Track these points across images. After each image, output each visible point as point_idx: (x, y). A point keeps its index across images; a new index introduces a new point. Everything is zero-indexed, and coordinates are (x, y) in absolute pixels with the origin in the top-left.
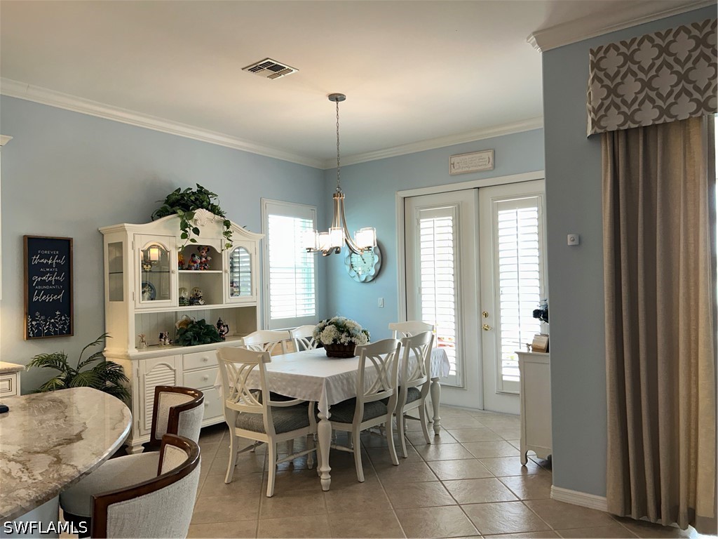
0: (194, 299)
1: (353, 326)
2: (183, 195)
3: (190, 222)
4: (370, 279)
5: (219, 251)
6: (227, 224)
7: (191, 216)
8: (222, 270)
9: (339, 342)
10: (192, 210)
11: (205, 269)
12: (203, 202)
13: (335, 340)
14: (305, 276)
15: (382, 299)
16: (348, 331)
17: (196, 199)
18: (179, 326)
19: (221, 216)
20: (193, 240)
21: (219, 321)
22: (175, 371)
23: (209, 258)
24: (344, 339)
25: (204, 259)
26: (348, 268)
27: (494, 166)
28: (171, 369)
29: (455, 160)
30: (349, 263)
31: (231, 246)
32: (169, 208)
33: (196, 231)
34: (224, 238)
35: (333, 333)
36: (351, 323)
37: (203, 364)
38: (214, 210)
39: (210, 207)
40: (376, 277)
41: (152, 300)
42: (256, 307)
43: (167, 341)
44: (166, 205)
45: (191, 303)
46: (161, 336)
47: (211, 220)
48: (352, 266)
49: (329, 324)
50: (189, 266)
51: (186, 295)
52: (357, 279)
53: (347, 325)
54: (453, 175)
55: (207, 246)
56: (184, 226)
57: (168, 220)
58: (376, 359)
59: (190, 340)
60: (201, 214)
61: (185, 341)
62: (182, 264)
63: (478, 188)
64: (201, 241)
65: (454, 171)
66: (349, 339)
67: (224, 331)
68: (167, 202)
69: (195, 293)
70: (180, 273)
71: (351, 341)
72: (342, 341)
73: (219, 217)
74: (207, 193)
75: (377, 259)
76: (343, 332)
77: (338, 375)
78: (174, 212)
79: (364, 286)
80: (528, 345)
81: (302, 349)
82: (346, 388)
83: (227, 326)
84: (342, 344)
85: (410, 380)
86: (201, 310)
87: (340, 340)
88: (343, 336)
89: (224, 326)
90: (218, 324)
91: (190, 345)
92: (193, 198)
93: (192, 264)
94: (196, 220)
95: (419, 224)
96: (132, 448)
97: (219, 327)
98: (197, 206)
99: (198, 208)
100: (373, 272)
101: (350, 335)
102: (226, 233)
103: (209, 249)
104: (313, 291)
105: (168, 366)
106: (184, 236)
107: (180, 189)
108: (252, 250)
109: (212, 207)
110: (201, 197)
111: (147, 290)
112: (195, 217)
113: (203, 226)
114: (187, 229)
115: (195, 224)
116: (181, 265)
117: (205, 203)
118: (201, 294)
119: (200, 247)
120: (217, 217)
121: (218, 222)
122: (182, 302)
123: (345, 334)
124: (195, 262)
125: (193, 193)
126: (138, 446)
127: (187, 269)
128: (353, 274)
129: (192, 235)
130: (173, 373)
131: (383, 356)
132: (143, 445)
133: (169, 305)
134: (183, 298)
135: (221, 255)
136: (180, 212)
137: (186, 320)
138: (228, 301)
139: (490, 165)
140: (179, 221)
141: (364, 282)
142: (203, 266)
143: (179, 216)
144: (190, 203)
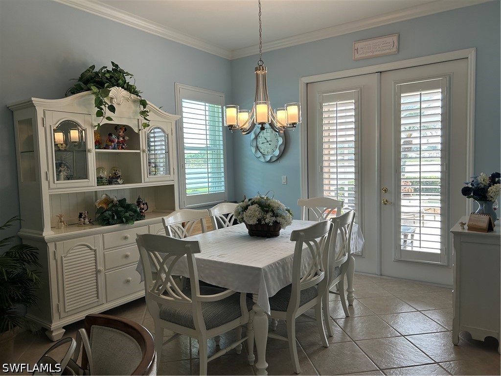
0: (113, 178)
1: (277, 205)
2: (97, 73)
3: (106, 100)
4: (274, 159)
5: (136, 131)
6: (143, 103)
7: (106, 94)
8: (139, 149)
9: (263, 222)
10: (107, 87)
11: (122, 148)
12: (118, 80)
13: (259, 221)
14: (215, 156)
15: (285, 177)
16: (273, 211)
17: (111, 77)
18: (99, 204)
19: (137, 95)
20: (109, 119)
21: (139, 199)
22: (95, 251)
23: (127, 138)
24: (269, 219)
25: (121, 139)
26: (253, 150)
27: (398, 51)
28: (91, 249)
29: (359, 45)
30: (255, 144)
31: (149, 125)
32: (83, 85)
33: (112, 109)
34: (141, 118)
35: (257, 213)
36: (275, 203)
37: (124, 242)
38: (130, 89)
39: (125, 86)
40: (280, 157)
41: (68, 179)
42: (174, 185)
43: (87, 220)
44: (79, 82)
45: (110, 182)
46: (80, 216)
47: (128, 100)
48: (257, 148)
49: (252, 204)
50: (107, 145)
51: (105, 174)
52: (262, 160)
53: (271, 204)
54: (356, 60)
55: (124, 126)
56: (99, 103)
57: (82, 96)
58: (312, 243)
59: (108, 219)
60: (117, 93)
61: (104, 220)
62: (100, 144)
63: (381, 72)
64: (117, 119)
65: (357, 56)
66: (274, 219)
67: (143, 209)
68: (81, 79)
69: (114, 172)
70: (96, 153)
71: (276, 221)
72: (267, 221)
73: (136, 96)
74: (122, 72)
75: (281, 141)
76: (267, 212)
77: (274, 264)
78: (89, 89)
79: (269, 166)
80: (463, 224)
81: (220, 226)
82: (282, 277)
83: (146, 204)
84: (267, 224)
85: (337, 260)
86: (120, 189)
87: (265, 220)
88: (268, 216)
89: (144, 204)
90: (137, 202)
91: (109, 224)
92: (108, 75)
93: (110, 143)
94: (112, 99)
95: (321, 108)
96: (52, 332)
97: (139, 205)
98: (113, 83)
99: (113, 86)
100: (277, 153)
101: (275, 215)
102: (143, 113)
103: (127, 129)
104: (222, 170)
105: (88, 247)
106: (100, 114)
107: (93, 67)
108: (168, 131)
109: (127, 86)
110: (116, 75)
111: (62, 169)
112: (110, 94)
113: (119, 104)
114: (103, 107)
115: (111, 102)
116: (98, 144)
117: (120, 81)
118: (120, 174)
119: (117, 127)
120: (133, 96)
121: (134, 101)
122: (100, 181)
123: (270, 214)
124: (113, 141)
125: (108, 71)
126: (58, 329)
127: (105, 149)
128: (259, 154)
129: (108, 113)
130: (94, 253)
131: (318, 240)
132: (64, 328)
133: (86, 184)
134: (101, 178)
135: (138, 135)
136: (95, 89)
137: (105, 199)
138: (147, 180)
139: (395, 49)
140: (94, 97)
141: (269, 162)
142: (120, 145)
143: (94, 93)
144: (104, 80)
